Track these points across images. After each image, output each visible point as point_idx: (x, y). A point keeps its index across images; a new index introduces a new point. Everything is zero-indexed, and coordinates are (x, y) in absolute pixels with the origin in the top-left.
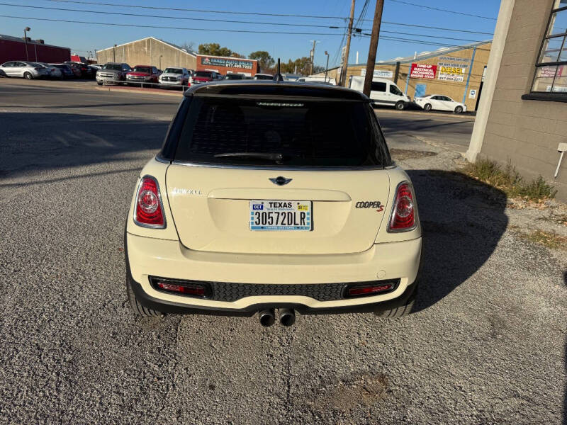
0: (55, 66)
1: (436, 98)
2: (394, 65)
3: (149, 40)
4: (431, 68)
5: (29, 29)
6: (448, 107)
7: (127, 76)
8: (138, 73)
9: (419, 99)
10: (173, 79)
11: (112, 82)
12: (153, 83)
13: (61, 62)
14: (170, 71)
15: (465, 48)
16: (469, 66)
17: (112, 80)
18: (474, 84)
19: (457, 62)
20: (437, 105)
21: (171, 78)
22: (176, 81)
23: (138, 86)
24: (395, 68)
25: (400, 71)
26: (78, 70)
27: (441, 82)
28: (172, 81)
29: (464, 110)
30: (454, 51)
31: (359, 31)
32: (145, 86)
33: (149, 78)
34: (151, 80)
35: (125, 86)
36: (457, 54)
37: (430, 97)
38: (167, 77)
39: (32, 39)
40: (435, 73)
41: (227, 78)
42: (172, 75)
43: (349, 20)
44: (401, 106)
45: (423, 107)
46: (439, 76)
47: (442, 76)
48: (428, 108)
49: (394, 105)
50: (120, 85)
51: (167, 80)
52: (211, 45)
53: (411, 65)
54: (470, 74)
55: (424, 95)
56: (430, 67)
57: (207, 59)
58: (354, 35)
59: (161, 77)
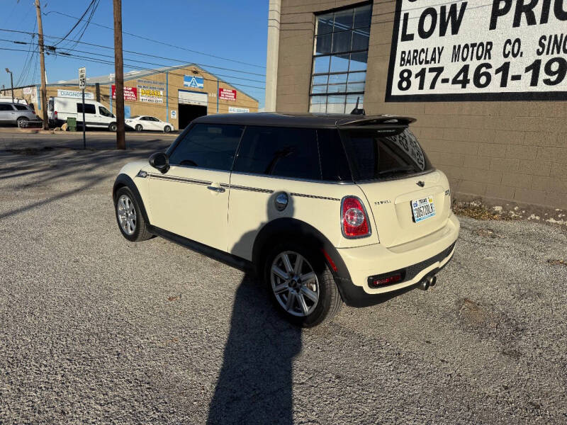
1: (144, 119)
2: (93, 86)
4: (132, 90)
6: (158, 126)
9: (129, 120)
15: (160, 72)
16: (165, 89)
18: (172, 106)
19: (155, 86)
20: (147, 125)
24: (95, 89)
25: (101, 92)
27: (143, 104)
29: (172, 129)
30: (151, 74)
31: (53, 49)
36: (152, 78)
37: (139, 118)
40: (136, 95)
43: (37, 36)
44: (114, 128)
45: (134, 128)
46: (141, 98)
47: (143, 98)
48: (139, 129)
49: (107, 127)
53: (111, 87)
54: (167, 96)
55: (132, 116)
56: (130, 89)
58: (48, 54)
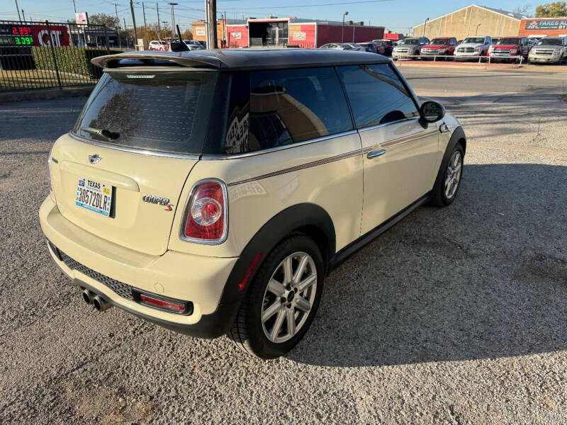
0: (362, 45)
3: (470, 9)
5: (347, 13)
7: (422, 50)
8: (434, 45)
10: (470, 50)
11: (406, 58)
12: (447, 56)
13: (369, 41)
14: (469, 40)
17: (407, 55)
21: (469, 48)
22: (473, 52)
23: (431, 59)
26: (382, 47)
28: (468, 52)
32: (439, 59)
33: (444, 50)
34: (447, 53)
35: (419, 60)
38: (463, 48)
39: (354, 22)
41: (540, 43)
42: (470, 45)
50: (414, 59)
51: (463, 51)
52: (554, 4)
57: (535, 23)
59: (457, 48)
